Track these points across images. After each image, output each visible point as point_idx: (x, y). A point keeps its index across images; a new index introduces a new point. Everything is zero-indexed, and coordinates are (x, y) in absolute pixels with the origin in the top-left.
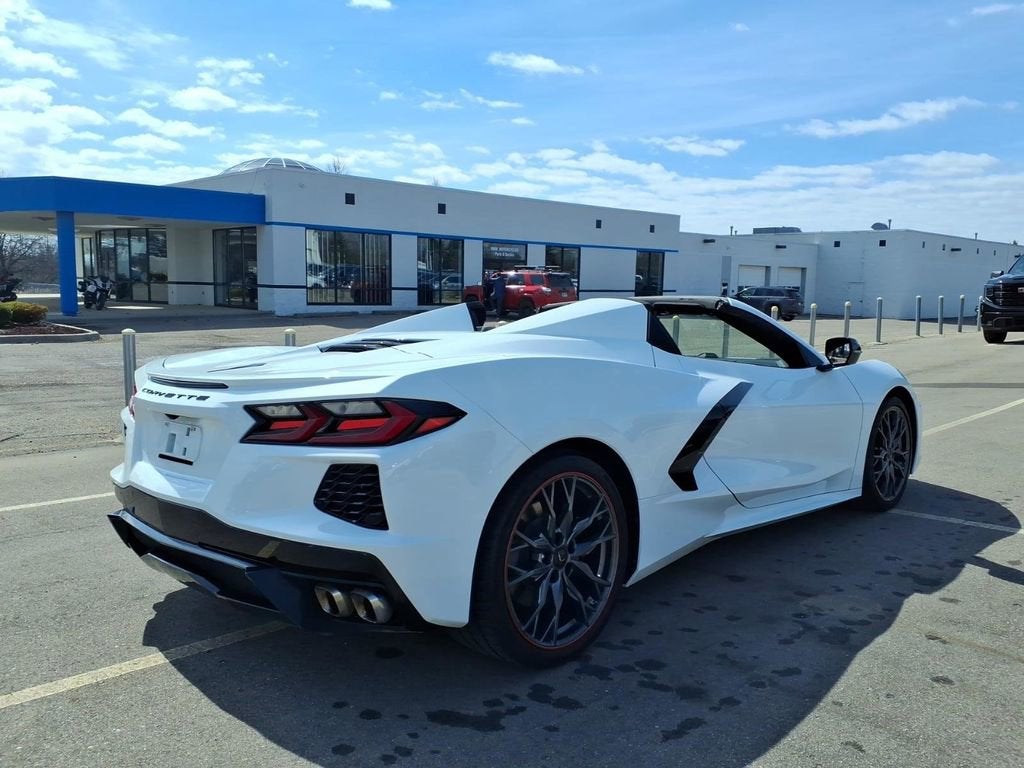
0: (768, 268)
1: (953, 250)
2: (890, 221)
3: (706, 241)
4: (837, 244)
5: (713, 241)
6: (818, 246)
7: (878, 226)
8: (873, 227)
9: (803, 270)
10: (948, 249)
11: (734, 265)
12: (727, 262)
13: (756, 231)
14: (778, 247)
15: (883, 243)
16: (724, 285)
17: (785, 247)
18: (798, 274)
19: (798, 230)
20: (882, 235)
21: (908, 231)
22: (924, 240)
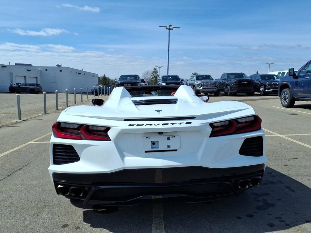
0: (25, 77)
1: (79, 74)
2: (61, 64)
3: (3, 67)
4: (46, 70)
5: (6, 67)
6: (40, 70)
7: (58, 65)
8: (57, 66)
9: (36, 78)
10: (78, 73)
11: (14, 76)
12: (11, 74)
13: (16, 64)
14: (28, 70)
15: (61, 71)
16: (11, 82)
17: (30, 70)
18: (35, 79)
19: (31, 65)
20: (60, 68)
21: (67, 67)
22: (72, 70)
